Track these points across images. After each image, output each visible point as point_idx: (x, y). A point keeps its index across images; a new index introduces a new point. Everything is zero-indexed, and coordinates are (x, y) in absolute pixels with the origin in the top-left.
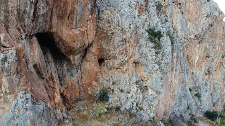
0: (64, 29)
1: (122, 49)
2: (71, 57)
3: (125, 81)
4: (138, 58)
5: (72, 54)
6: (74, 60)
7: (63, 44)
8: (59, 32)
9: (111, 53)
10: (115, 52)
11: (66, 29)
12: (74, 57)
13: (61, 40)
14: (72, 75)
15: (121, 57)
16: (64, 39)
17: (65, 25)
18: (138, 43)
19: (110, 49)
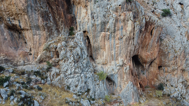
0: (143, 52)
1: (174, 62)
2: (144, 65)
3: (174, 80)
4: (185, 67)
5: (145, 63)
6: (145, 66)
7: (142, 59)
8: (141, 54)
9: (167, 63)
10: (169, 63)
11: (144, 52)
12: (146, 65)
13: (141, 57)
14: (144, 74)
15: (173, 66)
16: (143, 57)
17: (144, 51)
18: (185, 58)
19: (166, 61)
